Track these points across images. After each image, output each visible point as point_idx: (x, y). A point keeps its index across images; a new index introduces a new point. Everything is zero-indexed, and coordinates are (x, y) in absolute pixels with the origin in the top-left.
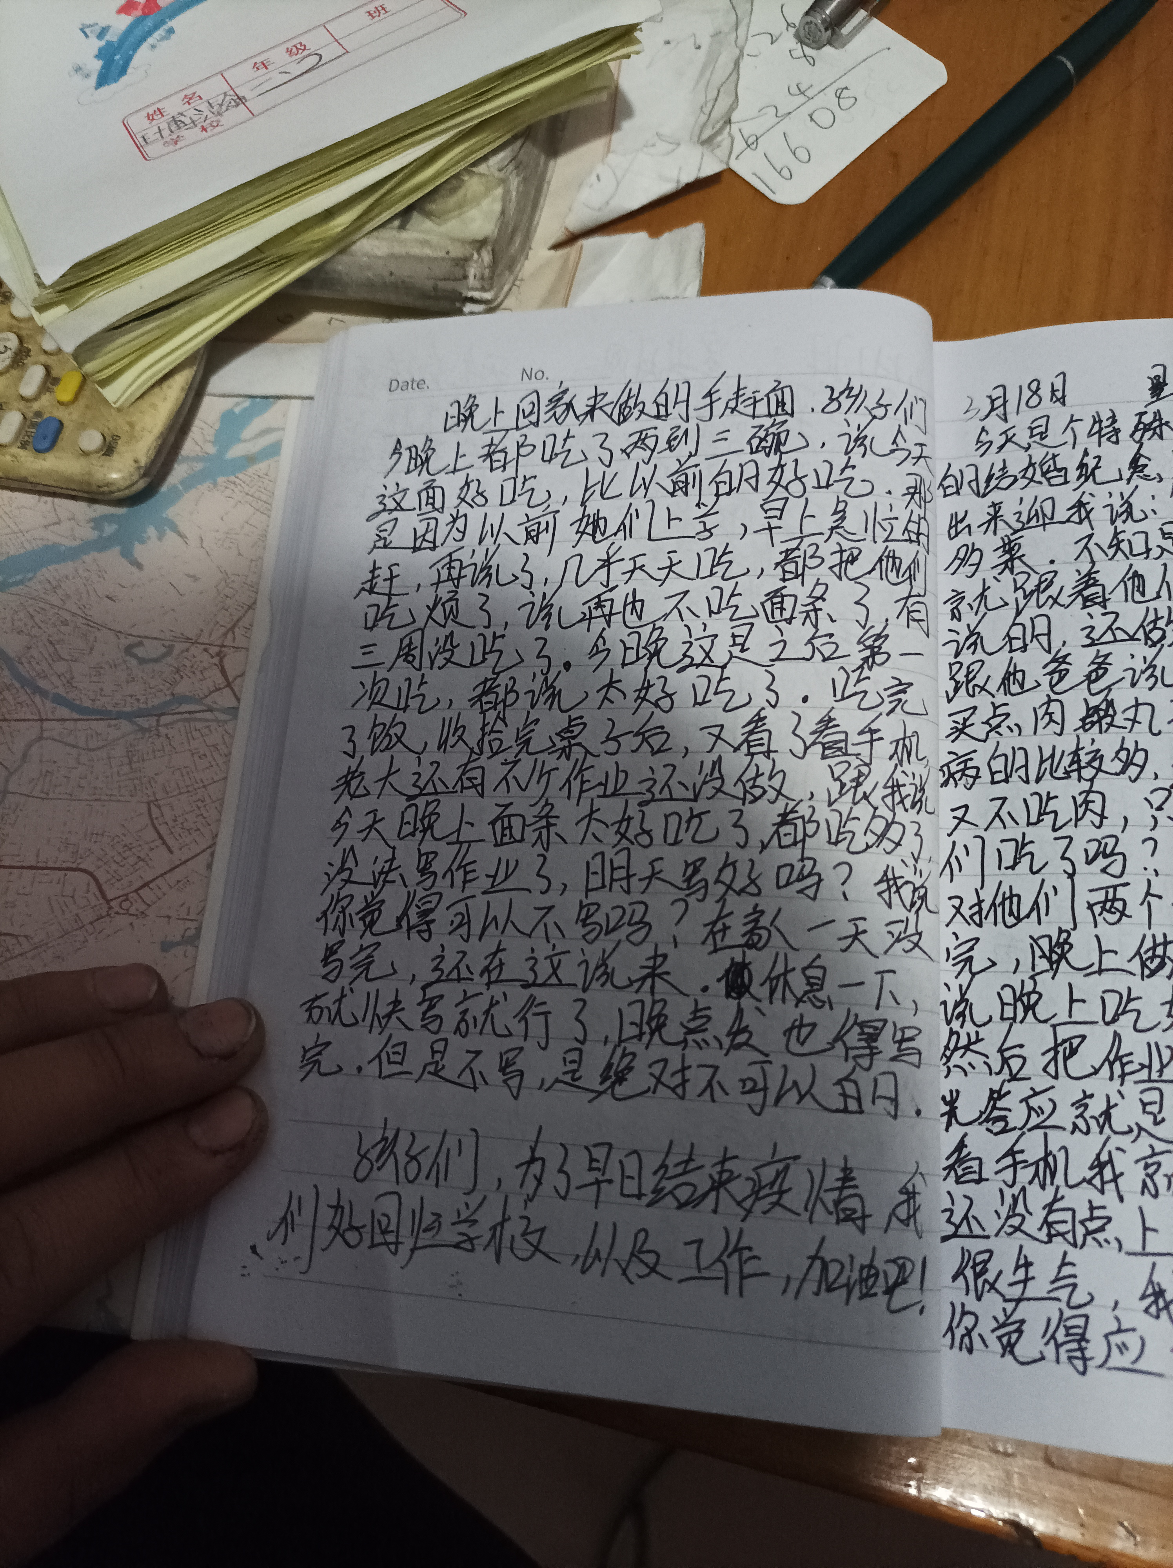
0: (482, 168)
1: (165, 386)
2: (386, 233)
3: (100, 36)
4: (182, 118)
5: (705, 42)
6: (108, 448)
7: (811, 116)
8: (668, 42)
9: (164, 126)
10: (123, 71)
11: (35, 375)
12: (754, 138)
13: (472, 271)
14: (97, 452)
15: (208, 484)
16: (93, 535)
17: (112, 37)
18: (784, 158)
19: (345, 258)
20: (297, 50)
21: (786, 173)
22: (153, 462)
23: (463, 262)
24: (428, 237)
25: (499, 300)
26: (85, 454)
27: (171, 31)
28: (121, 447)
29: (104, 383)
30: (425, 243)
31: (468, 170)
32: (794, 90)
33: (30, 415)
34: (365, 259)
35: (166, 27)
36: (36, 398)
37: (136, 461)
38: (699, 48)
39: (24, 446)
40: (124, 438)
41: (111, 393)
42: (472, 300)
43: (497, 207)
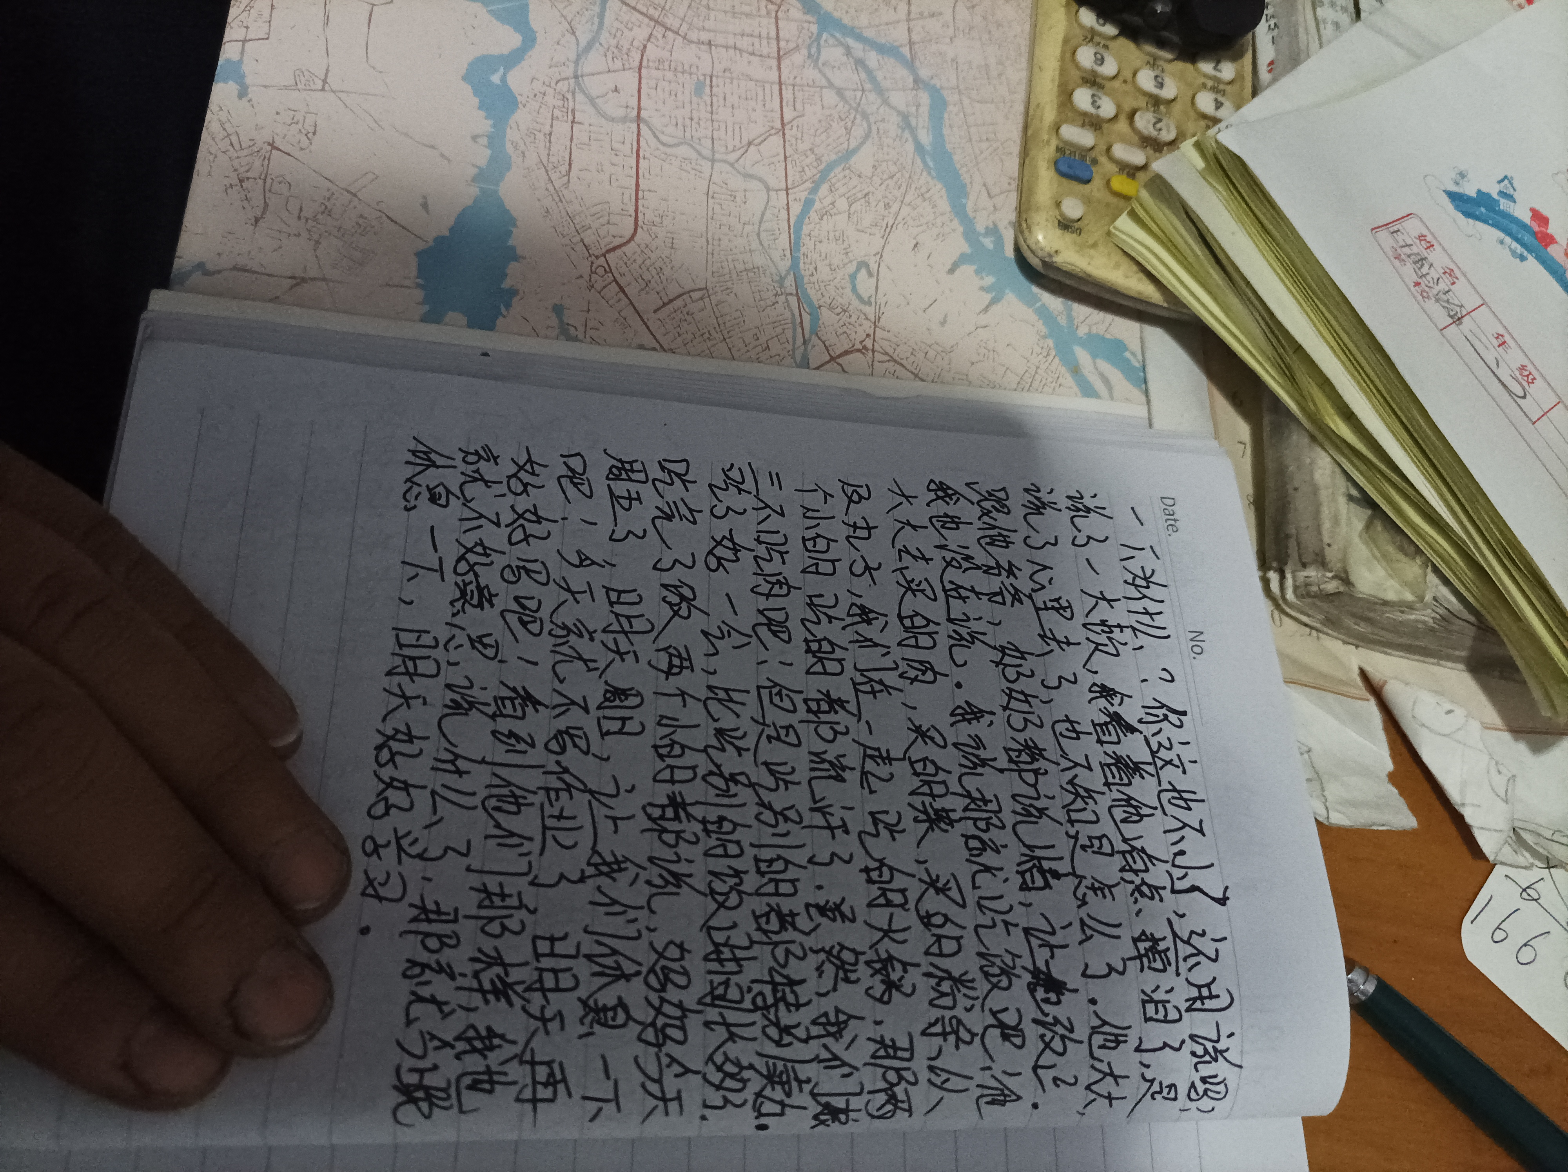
0: (1432, 579)
1: (1141, 275)
2: (1341, 482)
3: (1503, 194)
4: (1426, 266)
6: (1065, 225)
9: (1415, 249)
11: (1137, 157)
12: (1536, 897)
13: (1312, 573)
14: (1062, 214)
17: (1504, 204)
18: (1517, 932)
19: (1306, 440)
20: (1526, 375)
21: (1500, 935)
22: (1058, 270)
23: (1322, 562)
24: (1343, 522)
25: (1288, 610)
26: (1058, 204)
28: (1069, 237)
29: (1133, 215)
30: (1336, 522)
31: (1427, 561)
33: (1093, 154)
34: (1308, 461)
35: (1525, 253)
36: (1112, 159)
37: (1056, 252)
39: (1058, 149)
40: (1079, 239)
41: (1124, 222)
42: (1283, 578)
43: (1391, 596)
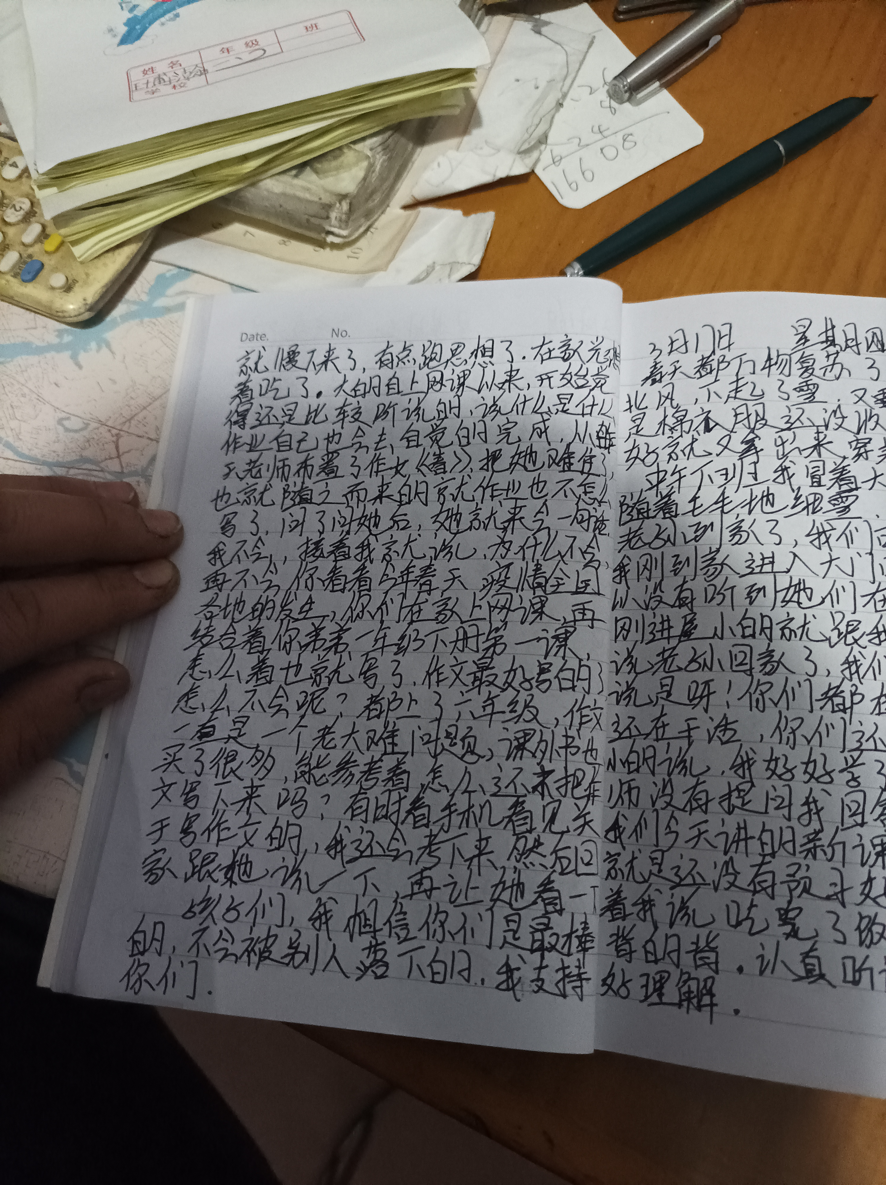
0: (359, 147)
1: (117, 252)
2: (285, 178)
3: (131, 10)
4: (164, 77)
5: (542, 84)
6: (68, 288)
7: (602, 150)
8: (518, 80)
9: (151, 80)
10: (139, 37)
11: (35, 229)
12: (559, 158)
13: (333, 215)
14: (60, 288)
15: (137, 321)
16: (56, 341)
17: (138, 12)
18: (575, 175)
19: (253, 190)
20: (252, 44)
21: (574, 186)
22: (97, 302)
23: (329, 207)
24: (309, 186)
25: (353, 237)
26: (53, 288)
27: (177, 16)
28: (77, 288)
29: (75, 243)
30: (308, 190)
31: (347, 145)
32: (596, 129)
33: (25, 256)
34: (265, 193)
35: (174, 12)
36: (32, 245)
37: (84, 300)
38: (537, 88)
39: (15, 276)
40: (80, 283)
41: (77, 251)
42: (332, 233)
43: (361, 174)
